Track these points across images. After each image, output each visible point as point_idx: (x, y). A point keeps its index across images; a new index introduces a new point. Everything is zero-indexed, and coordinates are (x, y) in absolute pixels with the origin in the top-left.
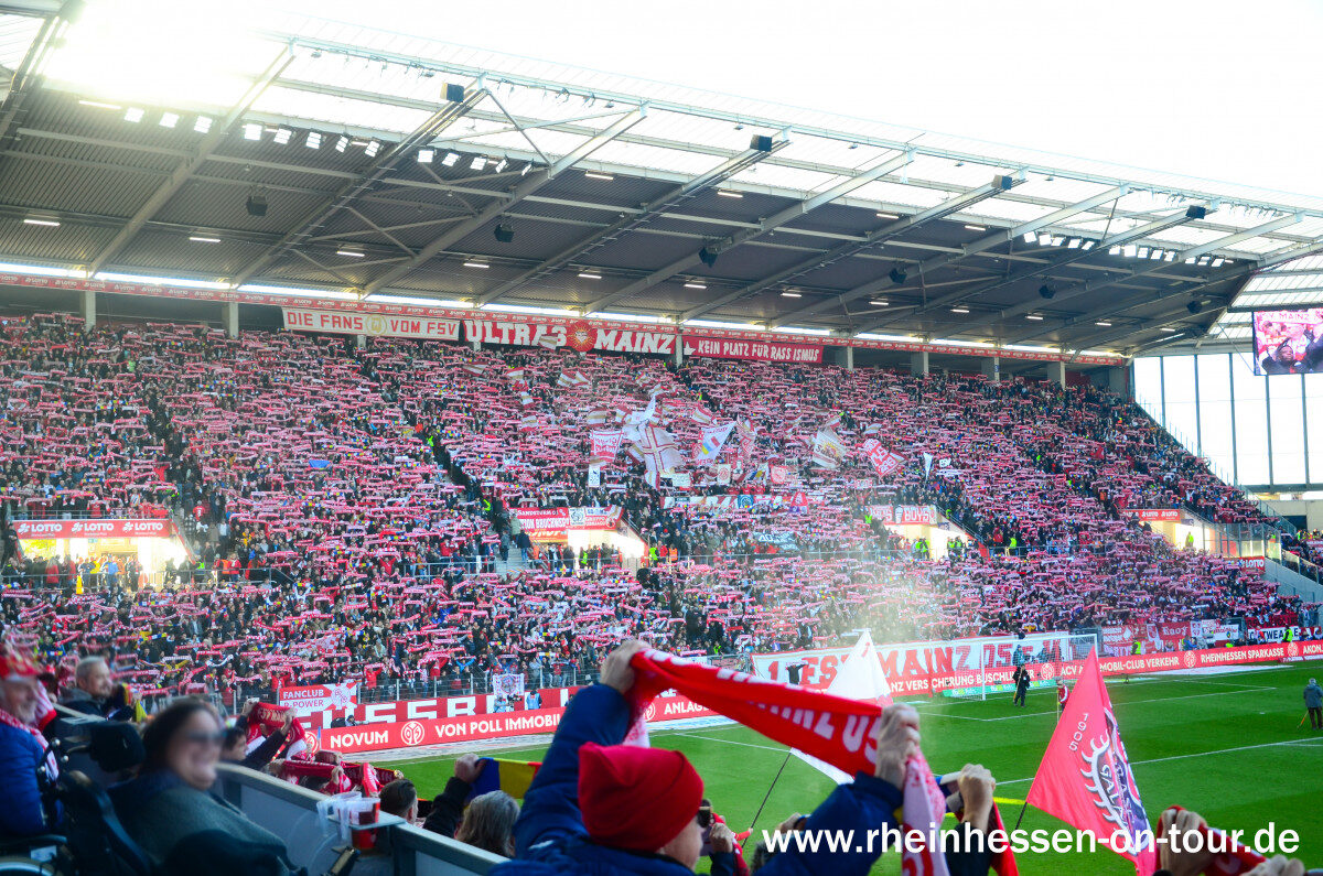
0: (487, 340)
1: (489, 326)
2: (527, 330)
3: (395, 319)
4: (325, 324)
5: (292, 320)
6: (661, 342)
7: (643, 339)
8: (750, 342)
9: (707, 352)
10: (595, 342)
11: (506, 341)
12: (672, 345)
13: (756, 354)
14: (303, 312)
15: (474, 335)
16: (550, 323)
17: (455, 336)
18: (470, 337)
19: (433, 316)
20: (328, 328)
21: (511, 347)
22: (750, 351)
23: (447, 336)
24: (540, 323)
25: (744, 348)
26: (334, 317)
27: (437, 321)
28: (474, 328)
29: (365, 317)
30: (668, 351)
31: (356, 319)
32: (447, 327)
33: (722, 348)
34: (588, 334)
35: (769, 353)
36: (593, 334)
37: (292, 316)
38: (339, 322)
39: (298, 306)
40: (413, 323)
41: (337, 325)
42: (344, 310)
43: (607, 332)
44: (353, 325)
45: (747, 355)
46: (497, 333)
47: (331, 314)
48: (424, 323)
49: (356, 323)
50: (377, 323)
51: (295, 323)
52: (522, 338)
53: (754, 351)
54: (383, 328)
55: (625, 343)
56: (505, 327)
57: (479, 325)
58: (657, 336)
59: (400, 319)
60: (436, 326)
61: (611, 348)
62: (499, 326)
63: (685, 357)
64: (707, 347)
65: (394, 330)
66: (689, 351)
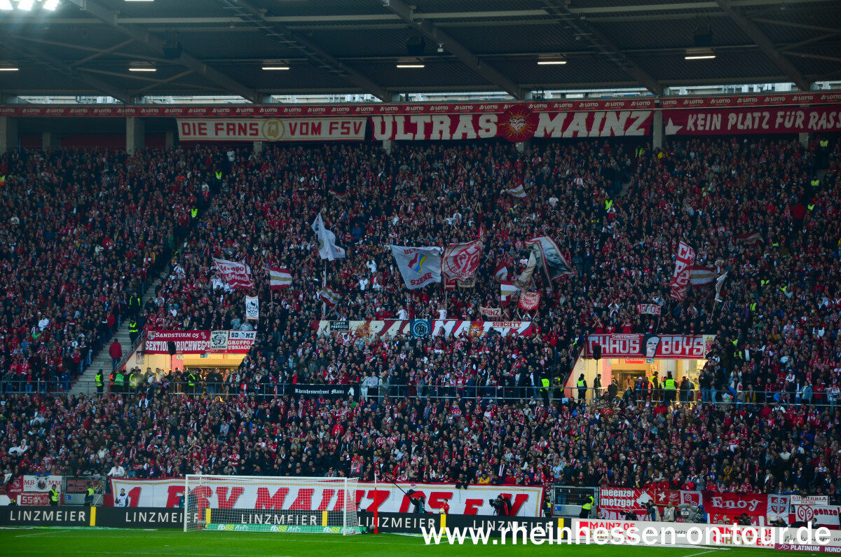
0: (397, 137)
1: (400, 121)
2: (448, 121)
3: (293, 122)
4: (219, 132)
5: (187, 131)
6: (630, 122)
7: (604, 120)
8: (773, 111)
9: (700, 128)
10: (535, 128)
11: (420, 136)
12: (648, 125)
13: (782, 125)
14: (197, 122)
15: (383, 132)
16: (476, 111)
17: (361, 135)
18: (378, 135)
19: (337, 114)
20: (222, 136)
21: (427, 143)
22: (771, 122)
23: (352, 136)
24: (466, 112)
25: (762, 119)
26: (228, 125)
27: (340, 121)
28: (383, 124)
29: (261, 124)
30: (641, 132)
31: (251, 125)
32: (351, 126)
33: (725, 121)
34: (527, 120)
35: (806, 122)
36: (533, 120)
37: (186, 127)
38: (234, 129)
39: (194, 116)
40: (313, 124)
41: (231, 133)
42: (240, 116)
43: (552, 117)
44: (249, 131)
45: (765, 126)
46: (410, 128)
47: (225, 122)
48: (325, 124)
49: (251, 129)
50: (274, 127)
51: (189, 134)
52: (441, 132)
53: (779, 120)
54: (281, 133)
55: (578, 126)
56: (420, 121)
57: (389, 121)
58: (624, 116)
59: (299, 121)
60: (339, 126)
61: (557, 134)
62: (413, 120)
63: (668, 139)
64: (700, 122)
65: (293, 133)
66: (672, 129)
